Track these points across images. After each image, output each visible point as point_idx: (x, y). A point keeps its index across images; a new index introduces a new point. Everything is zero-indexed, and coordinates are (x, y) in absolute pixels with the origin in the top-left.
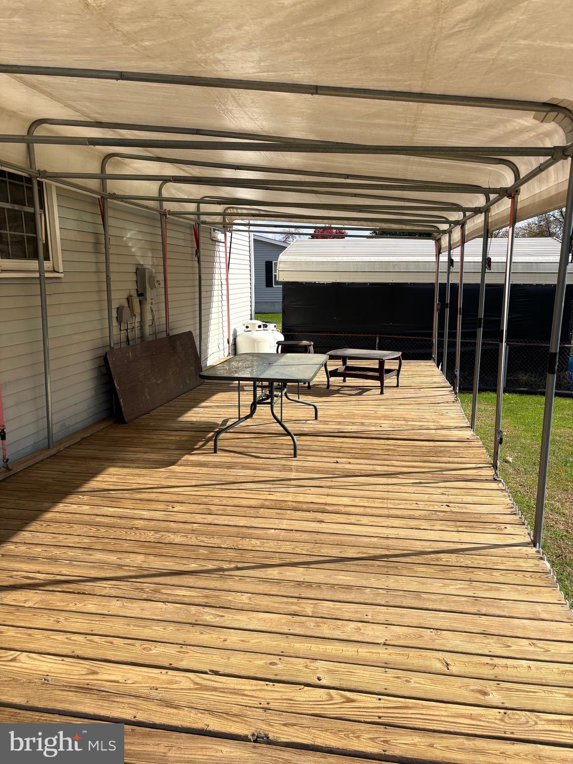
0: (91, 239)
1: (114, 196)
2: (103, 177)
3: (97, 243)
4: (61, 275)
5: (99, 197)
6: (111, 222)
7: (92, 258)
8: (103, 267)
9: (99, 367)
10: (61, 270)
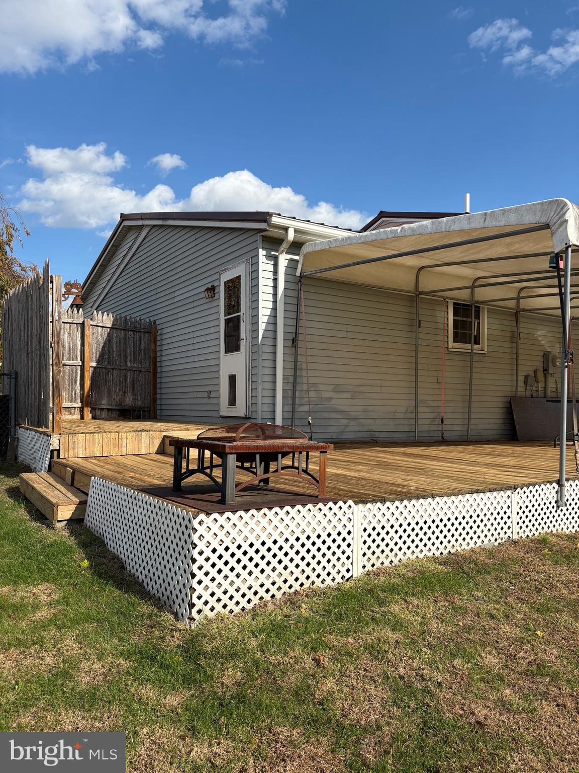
0: (509, 334)
1: (524, 310)
2: (518, 299)
3: (512, 337)
4: (486, 353)
5: (515, 311)
6: (521, 325)
7: (509, 345)
8: (515, 350)
9: (507, 408)
10: (486, 349)
